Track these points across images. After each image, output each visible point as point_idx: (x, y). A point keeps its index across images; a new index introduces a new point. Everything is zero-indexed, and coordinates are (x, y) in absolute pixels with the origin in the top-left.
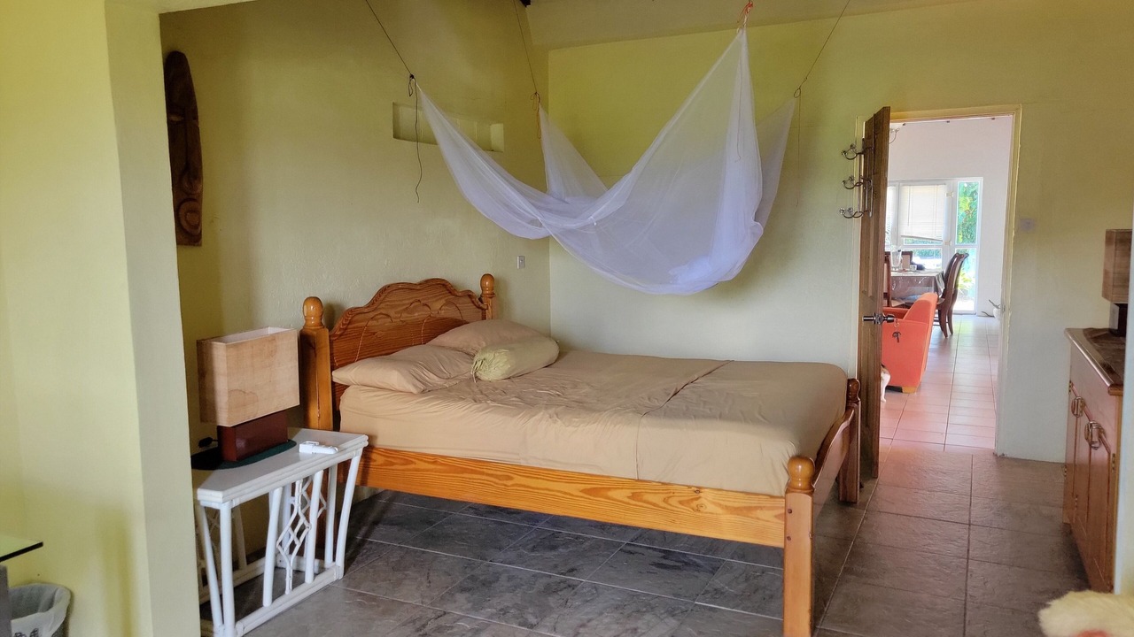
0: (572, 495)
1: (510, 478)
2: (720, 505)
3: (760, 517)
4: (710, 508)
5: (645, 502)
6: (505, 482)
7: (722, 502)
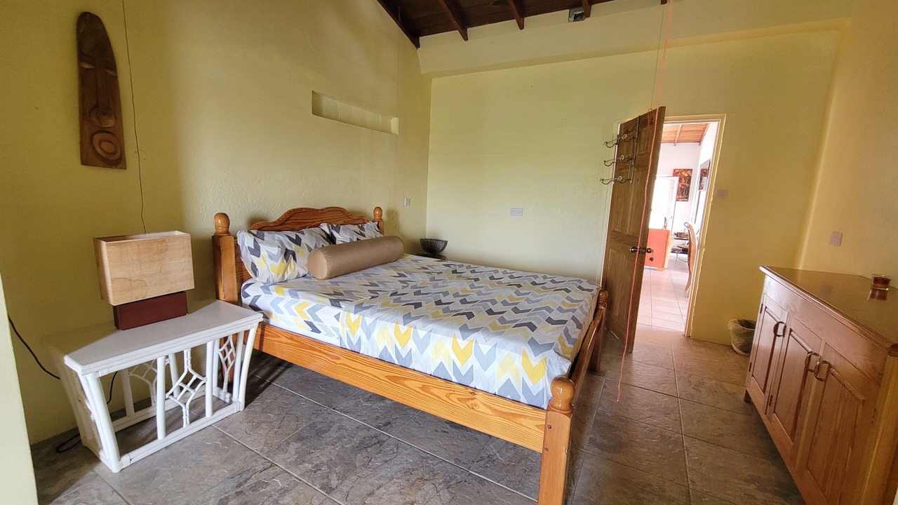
0: (380, 379)
1: (339, 359)
2: (490, 408)
3: (523, 424)
4: (483, 408)
5: (431, 394)
6: (335, 361)
7: (492, 406)
